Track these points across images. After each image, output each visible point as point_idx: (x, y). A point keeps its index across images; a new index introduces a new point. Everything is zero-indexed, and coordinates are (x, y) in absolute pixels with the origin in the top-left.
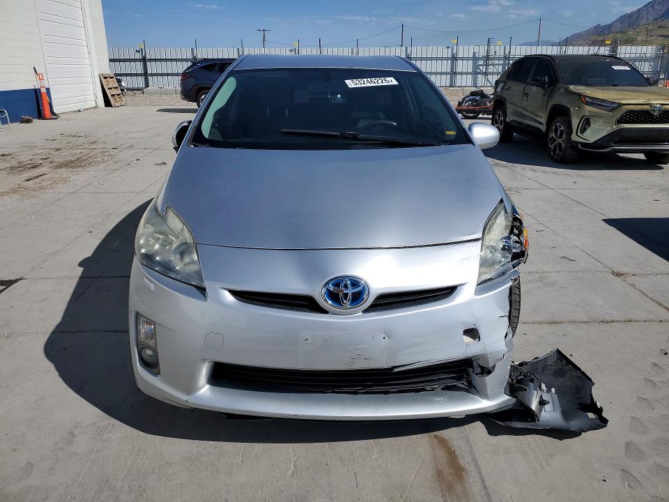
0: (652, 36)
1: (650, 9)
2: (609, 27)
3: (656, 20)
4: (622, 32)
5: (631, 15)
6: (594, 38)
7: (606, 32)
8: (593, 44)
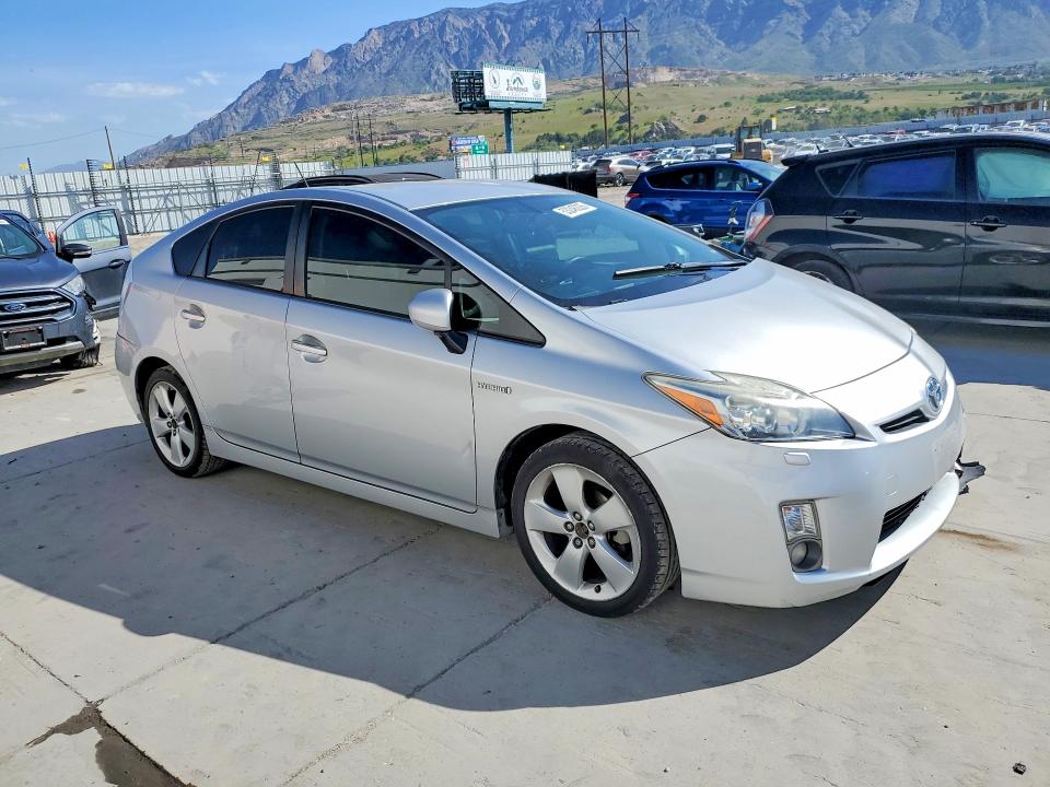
0: (248, 150)
1: (234, 114)
2: (186, 138)
3: (245, 128)
4: (207, 146)
5: (211, 123)
6: (170, 155)
7: (184, 145)
8: (172, 164)
